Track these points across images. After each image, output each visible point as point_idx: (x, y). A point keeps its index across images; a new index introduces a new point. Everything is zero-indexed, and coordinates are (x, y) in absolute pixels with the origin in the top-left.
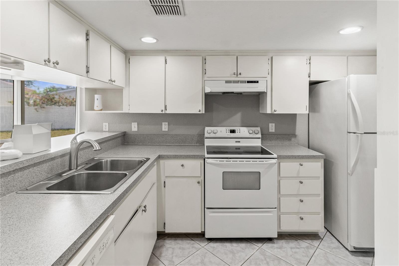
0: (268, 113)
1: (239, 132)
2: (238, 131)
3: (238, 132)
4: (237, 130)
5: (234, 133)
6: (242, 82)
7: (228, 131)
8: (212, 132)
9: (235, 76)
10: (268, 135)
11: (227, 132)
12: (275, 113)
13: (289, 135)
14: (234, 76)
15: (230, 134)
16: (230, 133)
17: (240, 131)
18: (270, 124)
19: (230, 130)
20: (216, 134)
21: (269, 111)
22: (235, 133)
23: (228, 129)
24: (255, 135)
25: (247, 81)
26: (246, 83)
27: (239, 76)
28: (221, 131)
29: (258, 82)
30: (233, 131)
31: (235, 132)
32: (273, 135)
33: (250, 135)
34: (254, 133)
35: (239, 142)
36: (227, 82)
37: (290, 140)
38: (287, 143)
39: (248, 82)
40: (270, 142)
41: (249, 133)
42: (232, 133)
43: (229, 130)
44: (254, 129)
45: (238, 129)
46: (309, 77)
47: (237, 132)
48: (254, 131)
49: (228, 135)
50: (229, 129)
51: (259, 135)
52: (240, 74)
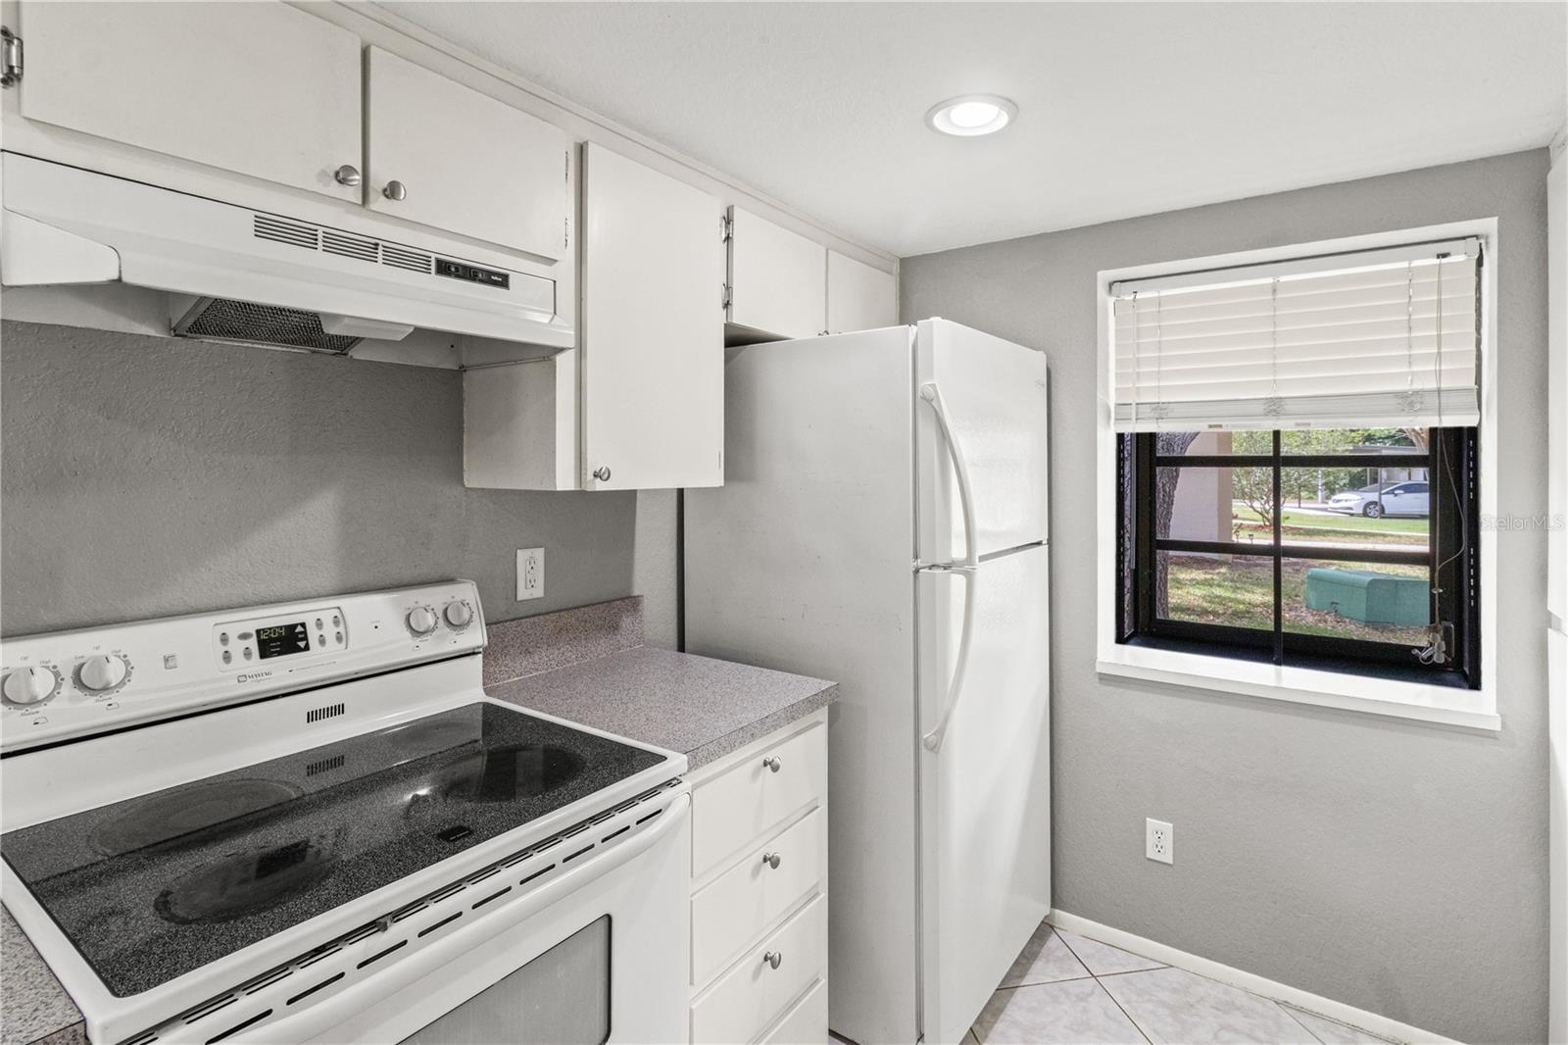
0: (558, 489)
1: (339, 638)
2: (329, 631)
3: (330, 637)
4: (319, 624)
5: (299, 650)
6: (401, 257)
7: (236, 647)
8: (68, 682)
9: (352, 193)
10: (514, 623)
11: (227, 657)
12: (600, 486)
13: (608, 602)
14: (335, 189)
15: (258, 664)
16: (263, 655)
17: (341, 629)
18: (522, 556)
19: (258, 632)
20: (114, 698)
21: (565, 482)
22: (307, 648)
23: (233, 633)
24: (452, 634)
25: (439, 262)
26: (428, 271)
27: (379, 203)
28: (166, 660)
29: (502, 281)
30: (284, 641)
31: (305, 638)
32: (536, 619)
33: (417, 641)
34: (441, 622)
35: (338, 710)
36: (268, 227)
37: (614, 628)
38: (600, 648)
39: (445, 268)
40: (525, 663)
41: (408, 634)
42: (280, 653)
43: (244, 636)
44: (437, 597)
45: (327, 618)
46: (727, 305)
47: (322, 641)
48: (445, 611)
49: (242, 679)
50: (251, 628)
51: (476, 636)
52: (392, 191)
